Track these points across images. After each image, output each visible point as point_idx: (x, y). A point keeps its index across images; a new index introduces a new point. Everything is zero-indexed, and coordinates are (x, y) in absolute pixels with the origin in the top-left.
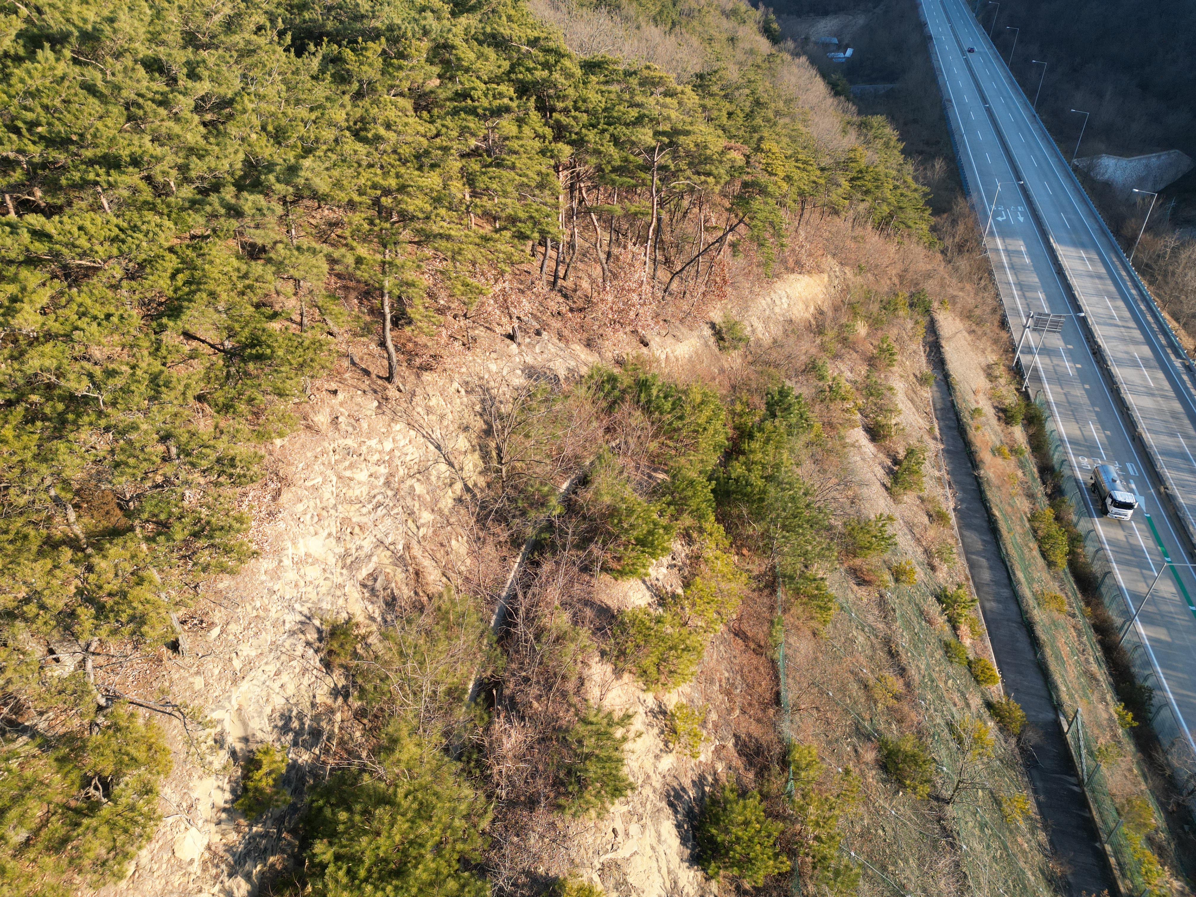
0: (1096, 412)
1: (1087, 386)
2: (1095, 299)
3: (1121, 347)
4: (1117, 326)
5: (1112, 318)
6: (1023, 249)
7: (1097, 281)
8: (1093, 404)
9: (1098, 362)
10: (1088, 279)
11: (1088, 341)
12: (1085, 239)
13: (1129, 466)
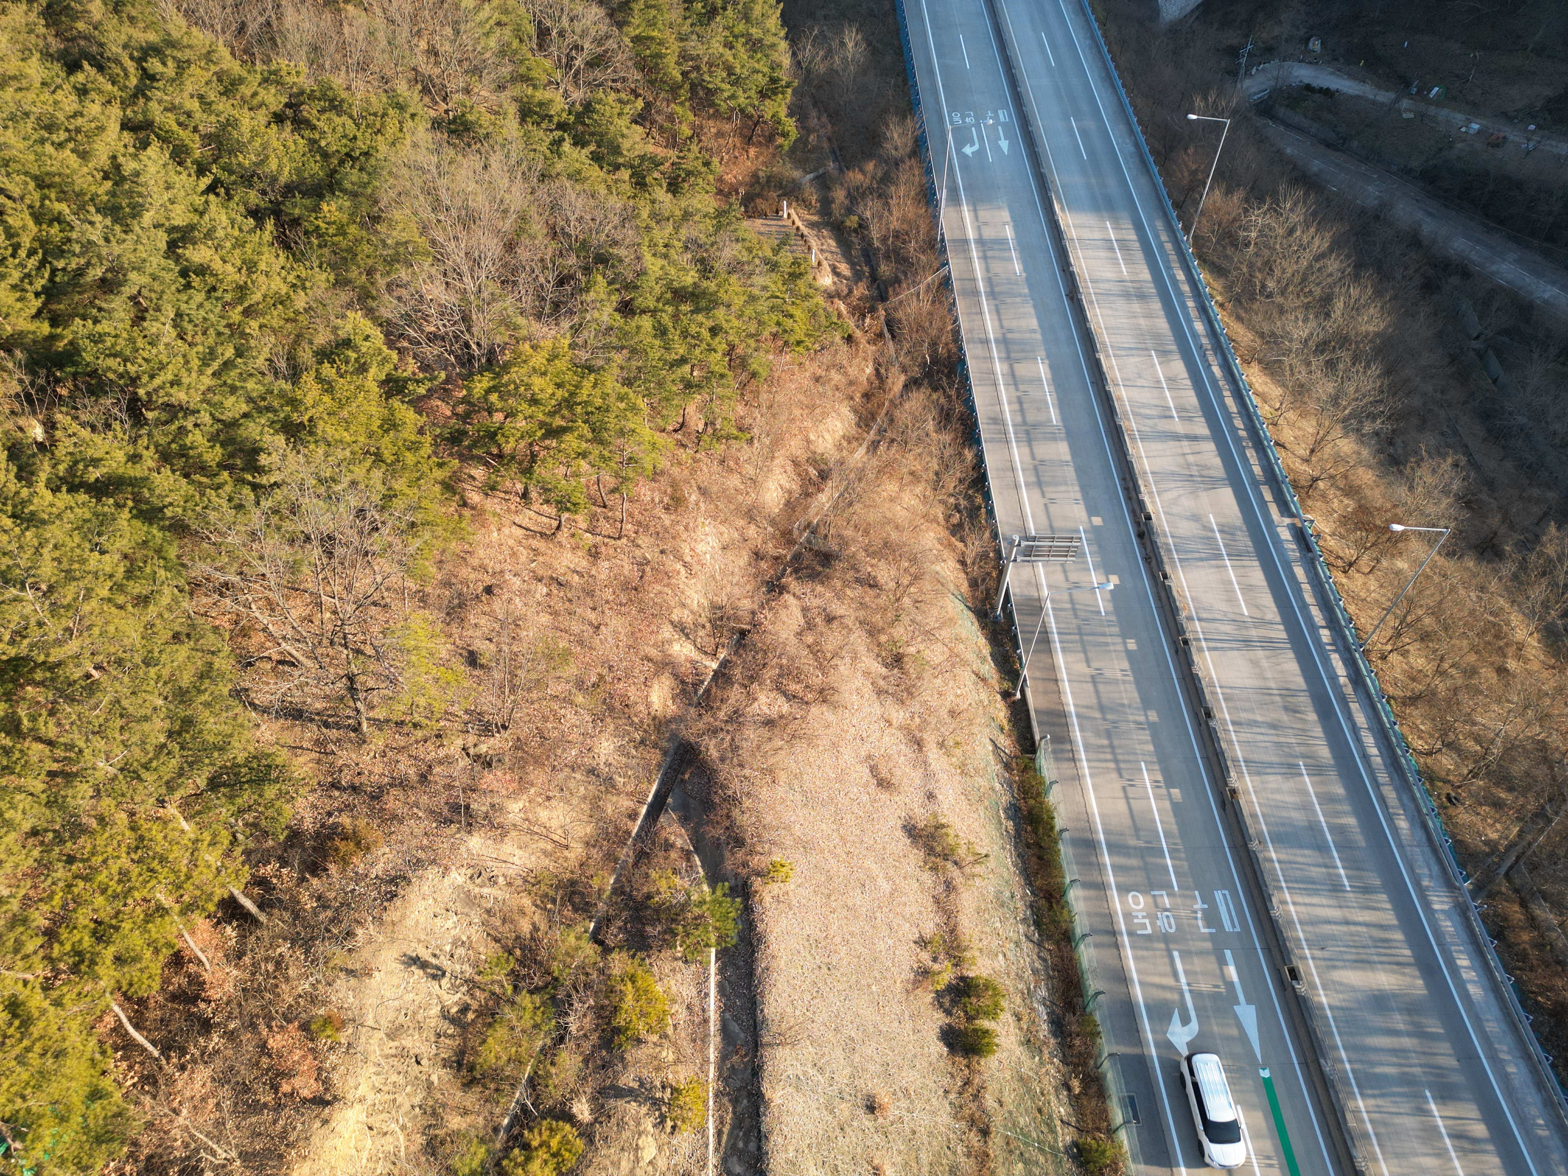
0: (1152, 726)
1: (1132, 645)
2: (1134, 361)
3: (1187, 503)
4: (1176, 437)
5: (1167, 413)
6: (1009, 233)
7: (1136, 307)
8: (1146, 703)
9: (1147, 560)
10: (1121, 304)
11: (1129, 498)
12: (1111, 182)
13: (1218, 895)
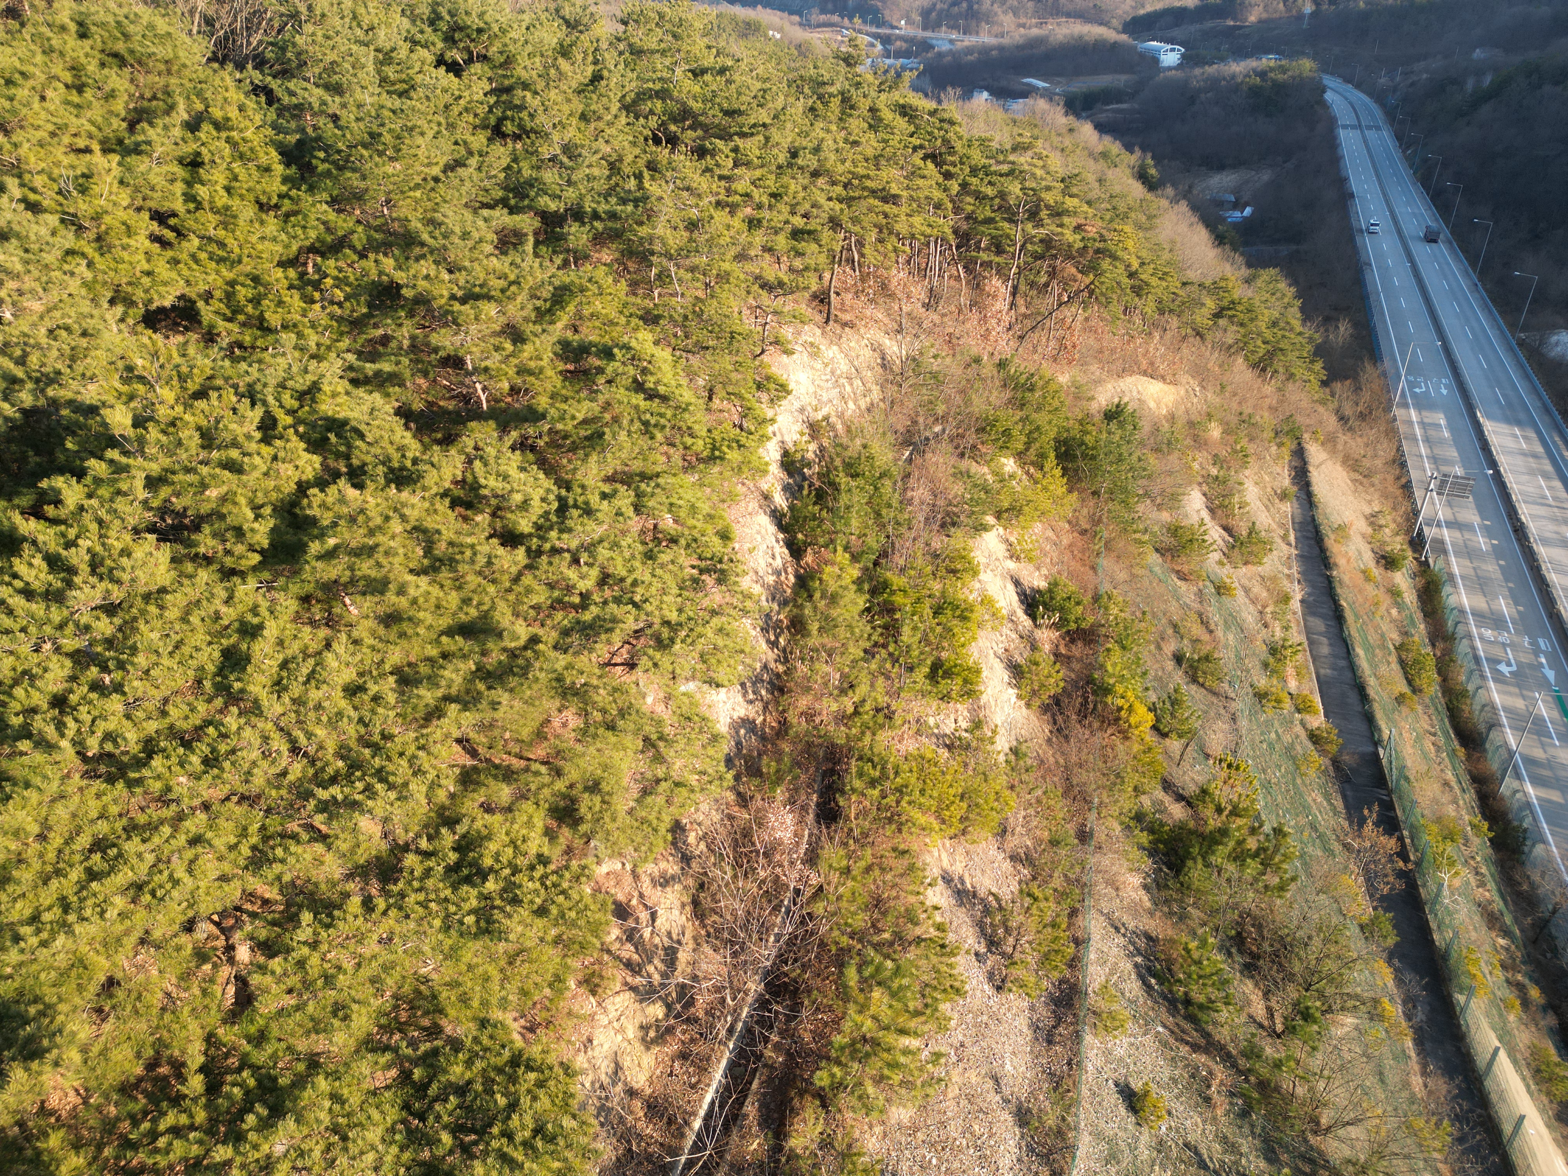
0: (1510, 588)
1: (1502, 562)
2: (1525, 478)
3: (1550, 527)
4: (1549, 505)
5: (1544, 497)
6: (1443, 422)
7: (1531, 460)
8: (1507, 580)
10: (1519, 457)
12: (1522, 416)
13: (1541, 641)
